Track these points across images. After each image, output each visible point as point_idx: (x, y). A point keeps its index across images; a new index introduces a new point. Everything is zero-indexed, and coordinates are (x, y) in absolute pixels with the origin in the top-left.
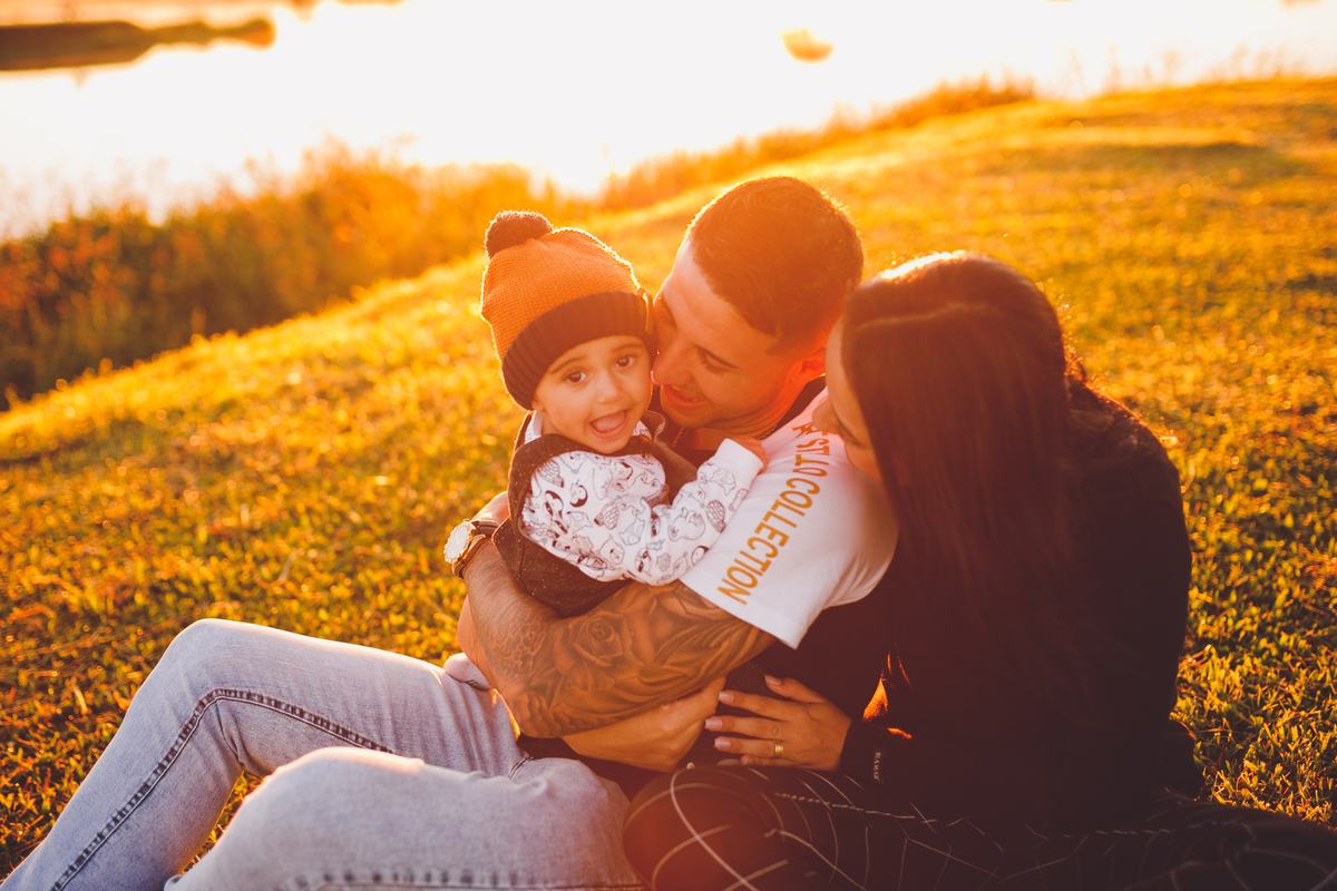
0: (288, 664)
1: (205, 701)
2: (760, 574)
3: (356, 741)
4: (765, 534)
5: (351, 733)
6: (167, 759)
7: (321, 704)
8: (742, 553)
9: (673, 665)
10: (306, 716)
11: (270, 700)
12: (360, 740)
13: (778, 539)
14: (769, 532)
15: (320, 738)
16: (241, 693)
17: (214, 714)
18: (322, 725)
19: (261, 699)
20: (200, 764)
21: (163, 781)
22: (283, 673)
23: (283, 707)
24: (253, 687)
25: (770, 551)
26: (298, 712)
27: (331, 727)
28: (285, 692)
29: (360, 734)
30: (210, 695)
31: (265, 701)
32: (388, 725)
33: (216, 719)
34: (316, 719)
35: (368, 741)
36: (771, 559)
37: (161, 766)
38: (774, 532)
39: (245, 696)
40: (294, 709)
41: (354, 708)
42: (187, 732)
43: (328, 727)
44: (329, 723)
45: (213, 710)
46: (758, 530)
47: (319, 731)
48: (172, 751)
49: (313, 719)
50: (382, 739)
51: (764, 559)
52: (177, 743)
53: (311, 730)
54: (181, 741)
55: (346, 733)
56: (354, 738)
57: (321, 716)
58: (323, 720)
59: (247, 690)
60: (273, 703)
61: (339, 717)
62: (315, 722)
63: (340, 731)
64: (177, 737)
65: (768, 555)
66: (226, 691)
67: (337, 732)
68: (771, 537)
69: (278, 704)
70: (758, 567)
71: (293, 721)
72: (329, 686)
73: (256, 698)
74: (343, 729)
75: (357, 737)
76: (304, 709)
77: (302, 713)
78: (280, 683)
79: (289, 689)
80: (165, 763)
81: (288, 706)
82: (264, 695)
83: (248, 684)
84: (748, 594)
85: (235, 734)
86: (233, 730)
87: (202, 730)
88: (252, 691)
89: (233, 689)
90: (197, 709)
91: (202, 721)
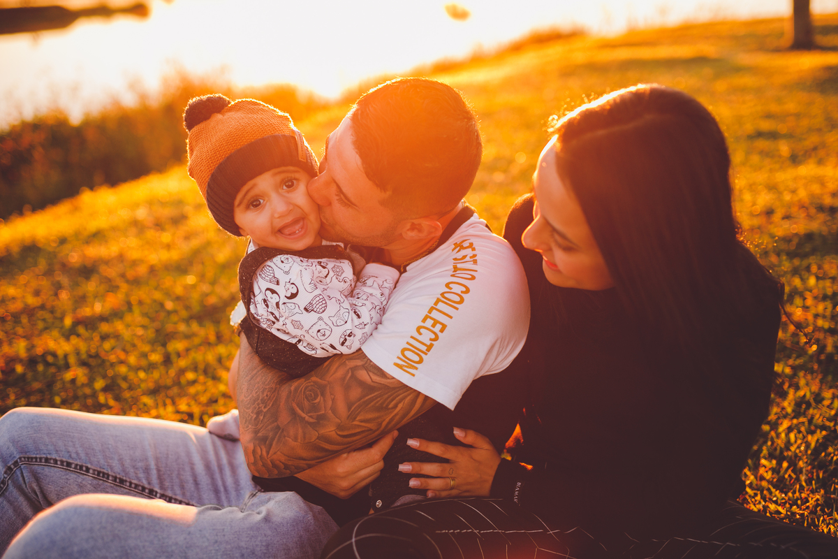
0: (76, 435)
1: (12, 467)
2: (426, 354)
3: (130, 486)
4: (429, 323)
5: (126, 481)
7: (102, 462)
8: (412, 337)
9: (361, 421)
10: (91, 471)
11: (62, 462)
12: (133, 486)
13: (438, 327)
14: (432, 322)
15: (102, 487)
16: (41, 458)
17: (20, 475)
18: (103, 477)
19: (56, 461)
20: (10, 512)
22: (72, 442)
23: (73, 466)
24: (50, 454)
25: (433, 336)
26: (84, 469)
27: (110, 478)
28: (74, 455)
29: (133, 481)
30: (16, 462)
31: (59, 463)
32: (154, 473)
33: (21, 479)
34: (99, 473)
35: (139, 485)
36: (433, 342)
38: (436, 322)
39: (43, 460)
40: (81, 467)
41: (127, 463)
43: (108, 478)
44: (108, 475)
45: (18, 473)
46: (424, 320)
47: (101, 482)
49: (96, 473)
50: (149, 483)
51: (428, 343)
53: (95, 482)
55: (122, 481)
56: (128, 484)
57: (102, 470)
58: (104, 473)
59: (44, 456)
60: (65, 464)
61: (117, 469)
62: (98, 475)
63: (118, 480)
65: (431, 340)
66: (28, 458)
67: (115, 481)
68: (434, 326)
69: (69, 464)
70: (424, 348)
71: (81, 476)
72: (108, 448)
73: (52, 461)
74: (120, 479)
75: (131, 483)
76: (89, 466)
77: (88, 470)
78: (70, 449)
79: (77, 453)
81: (77, 465)
82: (58, 458)
83: (45, 452)
84: (416, 368)
85: (36, 488)
86: (35, 486)
87: (11, 488)
88: (49, 456)
89: (34, 456)
90: (5, 473)
91: (10, 482)
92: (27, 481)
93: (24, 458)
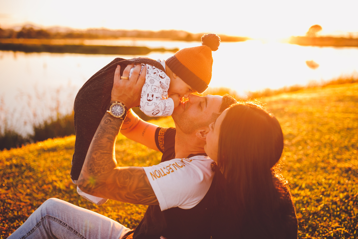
0: (66, 212)
1: (44, 218)
2: (162, 176)
3: (79, 235)
4: (168, 168)
5: (78, 233)
6: (31, 231)
7: (72, 224)
8: (161, 169)
9: (136, 195)
10: (67, 226)
11: (59, 220)
12: (80, 235)
14: (170, 168)
15: (70, 233)
16: (53, 217)
17: (45, 222)
18: (71, 229)
19: (57, 219)
20: (39, 233)
21: (28, 236)
22: (64, 214)
23: (62, 223)
24: (56, 216)
25: (168, 172)
26: (65, 225)
27: (73, 230)
28: (63, 219)
29: (80, 234)
30: (45, 216)
31: (58, 220)
32: (88, 233)
33: (45, 223)
34: (70, 227)
35: (82, 236)
36: (167, 174)
37: (29, 232)
38: (171, 168)
39: (53, 218)
40: (65, 224)
41: (80, 226)
42: (38, 225)
43: (72, 230)
44: (73, 229)
45: (45, 220)
47: (70, 231)
48: (33, 229)
49: (69, 227)
50: (85, 236)
51: (165, 173)
52: (35, 227)
53: (68, 230)
54: (36, 227)
55: (77, 233)
56: (78, 234)
57: (71, 227)
58: (71, 228)
59: (54, 217)
60: (60, 221)
61: (76, 228)
62: (69, 228)
63: (75, 232)
64: (35, 226)
65: (167, 172)
66: (49, 216)
67: (74, 232)
68: (170, 169)
69: (61, 222)
70: (163, 174)
71: (64, 227)
72: (75, 219)
73: (56, 219)
74: (76, 231)
75: (79, 234)
76: (67, 224)
77: (66, 225)
78: (63, 216)
79: (65, 219)
80: (30, 232)
81: (63, 223)
82: (58, 219)
83: (55, 215)
84: (156, 178)
85: (49, 227)
86: (48, 226)
87: (42, 225)
88: (56, 217)
89: (51, 216)
90: (41, 219)
91: (41, 223)
92: (46, 224)
93: (48, 216)
